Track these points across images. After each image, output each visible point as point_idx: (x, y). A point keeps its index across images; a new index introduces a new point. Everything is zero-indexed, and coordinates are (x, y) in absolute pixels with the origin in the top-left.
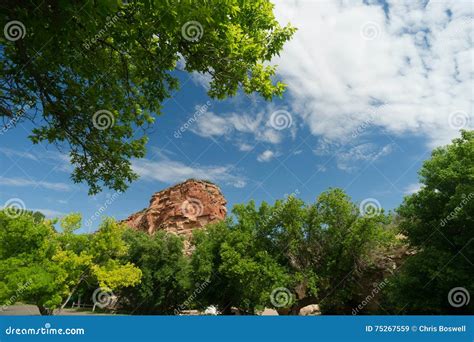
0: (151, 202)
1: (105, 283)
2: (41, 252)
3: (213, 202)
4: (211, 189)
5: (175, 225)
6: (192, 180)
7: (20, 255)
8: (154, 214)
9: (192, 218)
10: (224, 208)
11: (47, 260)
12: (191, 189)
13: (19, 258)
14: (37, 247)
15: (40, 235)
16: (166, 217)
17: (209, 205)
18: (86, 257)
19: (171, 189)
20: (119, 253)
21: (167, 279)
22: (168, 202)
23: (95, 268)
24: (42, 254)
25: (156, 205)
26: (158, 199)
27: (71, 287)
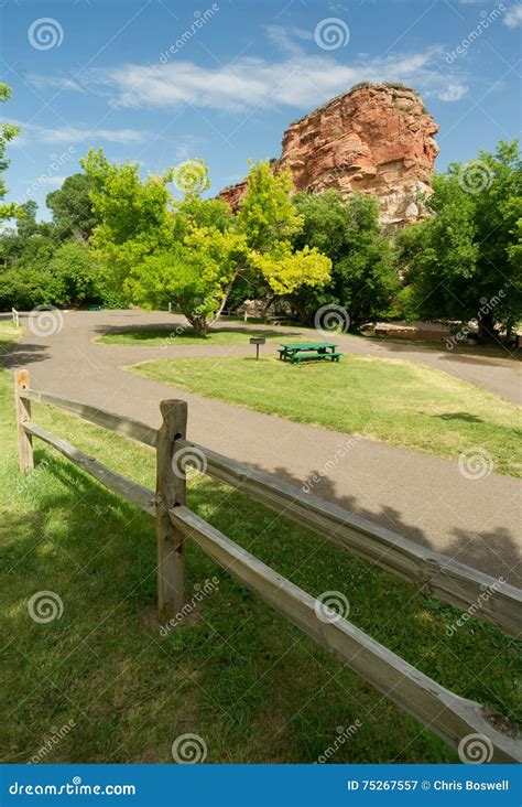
0: (285, 143)
1: (277, 279)
2: (165, 231)
3: (410, 130)
4: (405, 103)
5: (335, 184)
6: (365, 86)
7: (138, 237)
8: (294, 168)
9: (367, 168)
10: (433, 142)
11: (178, 243)
12: (363, 107)
13: (138, 241)
14: (157, 223)
15: (156, 202)
16: (318, 170)
17: (403, 138)
18: (236, 238)
19: (321, 111)
20: (287, 230)
21: (358, 274)
22: (317, 141)
23: (253, 255)
24: (169, 235)
25: (296, 151)
26: (297, 138)
27: (224, 286)
